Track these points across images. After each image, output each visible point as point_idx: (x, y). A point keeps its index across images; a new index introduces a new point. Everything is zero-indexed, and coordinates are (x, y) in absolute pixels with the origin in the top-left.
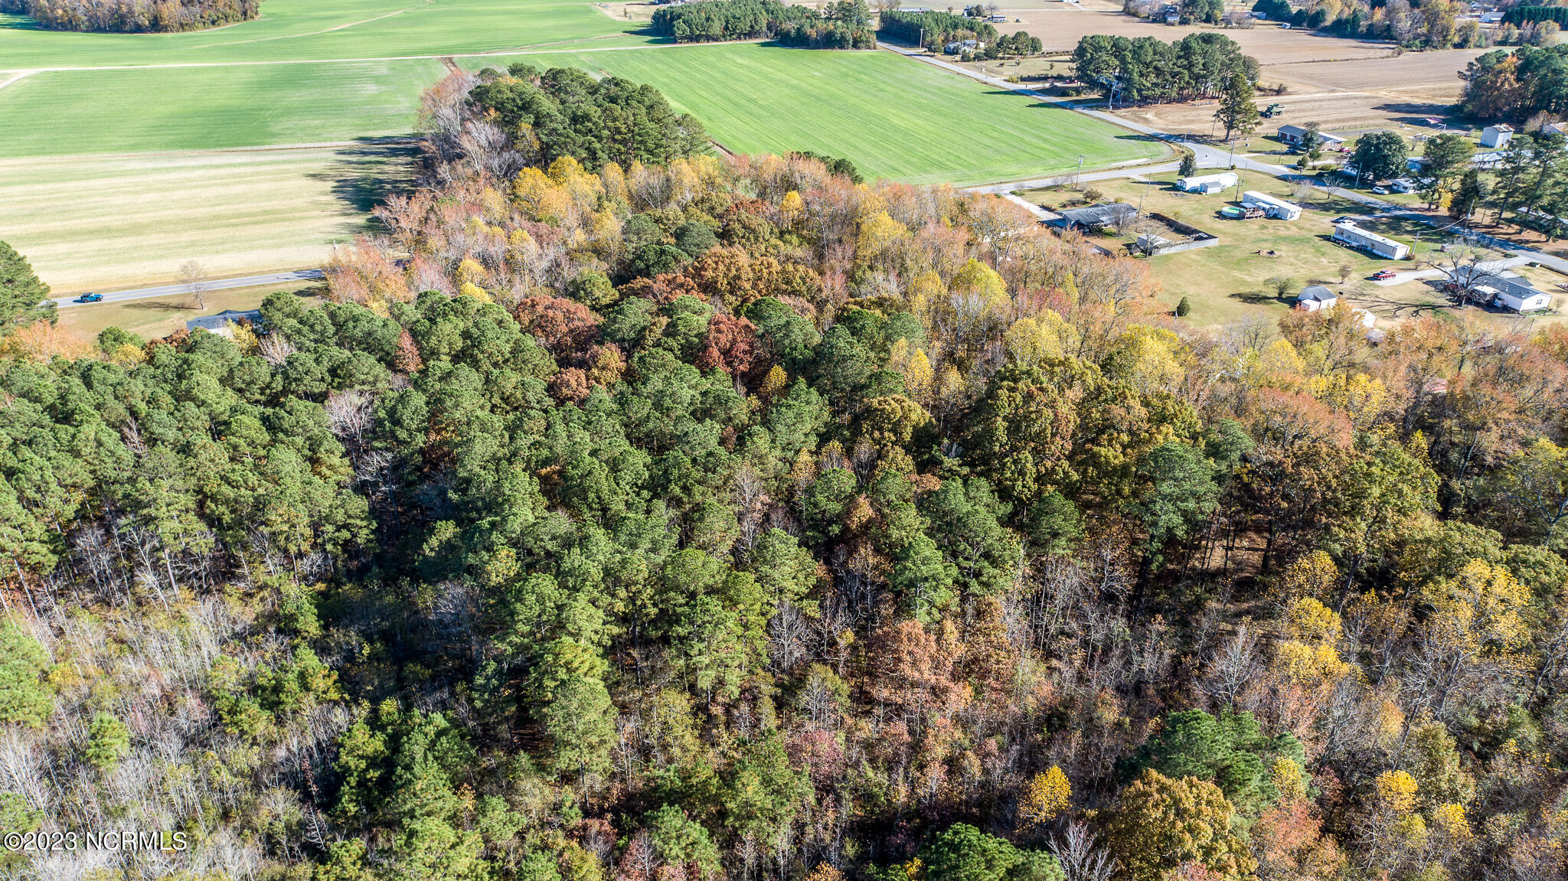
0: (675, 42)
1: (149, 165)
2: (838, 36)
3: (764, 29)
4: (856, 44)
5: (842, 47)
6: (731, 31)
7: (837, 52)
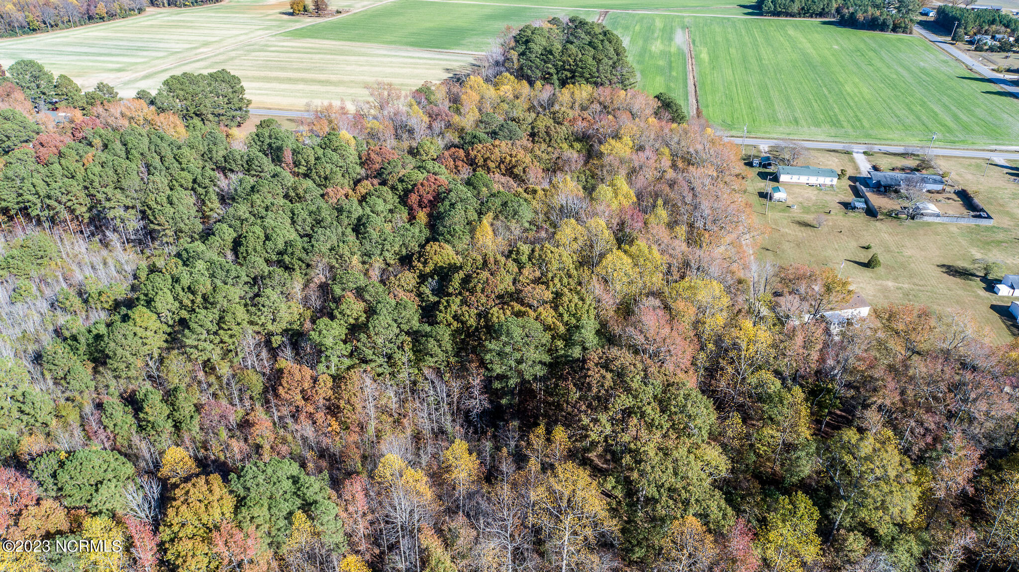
0: (762, 15)
1: (385, 53)
2: (880, 22)
3: (833, 11)
4: (894, 30)
5: (882, 30)
6: (805, 12)
7: (877, 34)
